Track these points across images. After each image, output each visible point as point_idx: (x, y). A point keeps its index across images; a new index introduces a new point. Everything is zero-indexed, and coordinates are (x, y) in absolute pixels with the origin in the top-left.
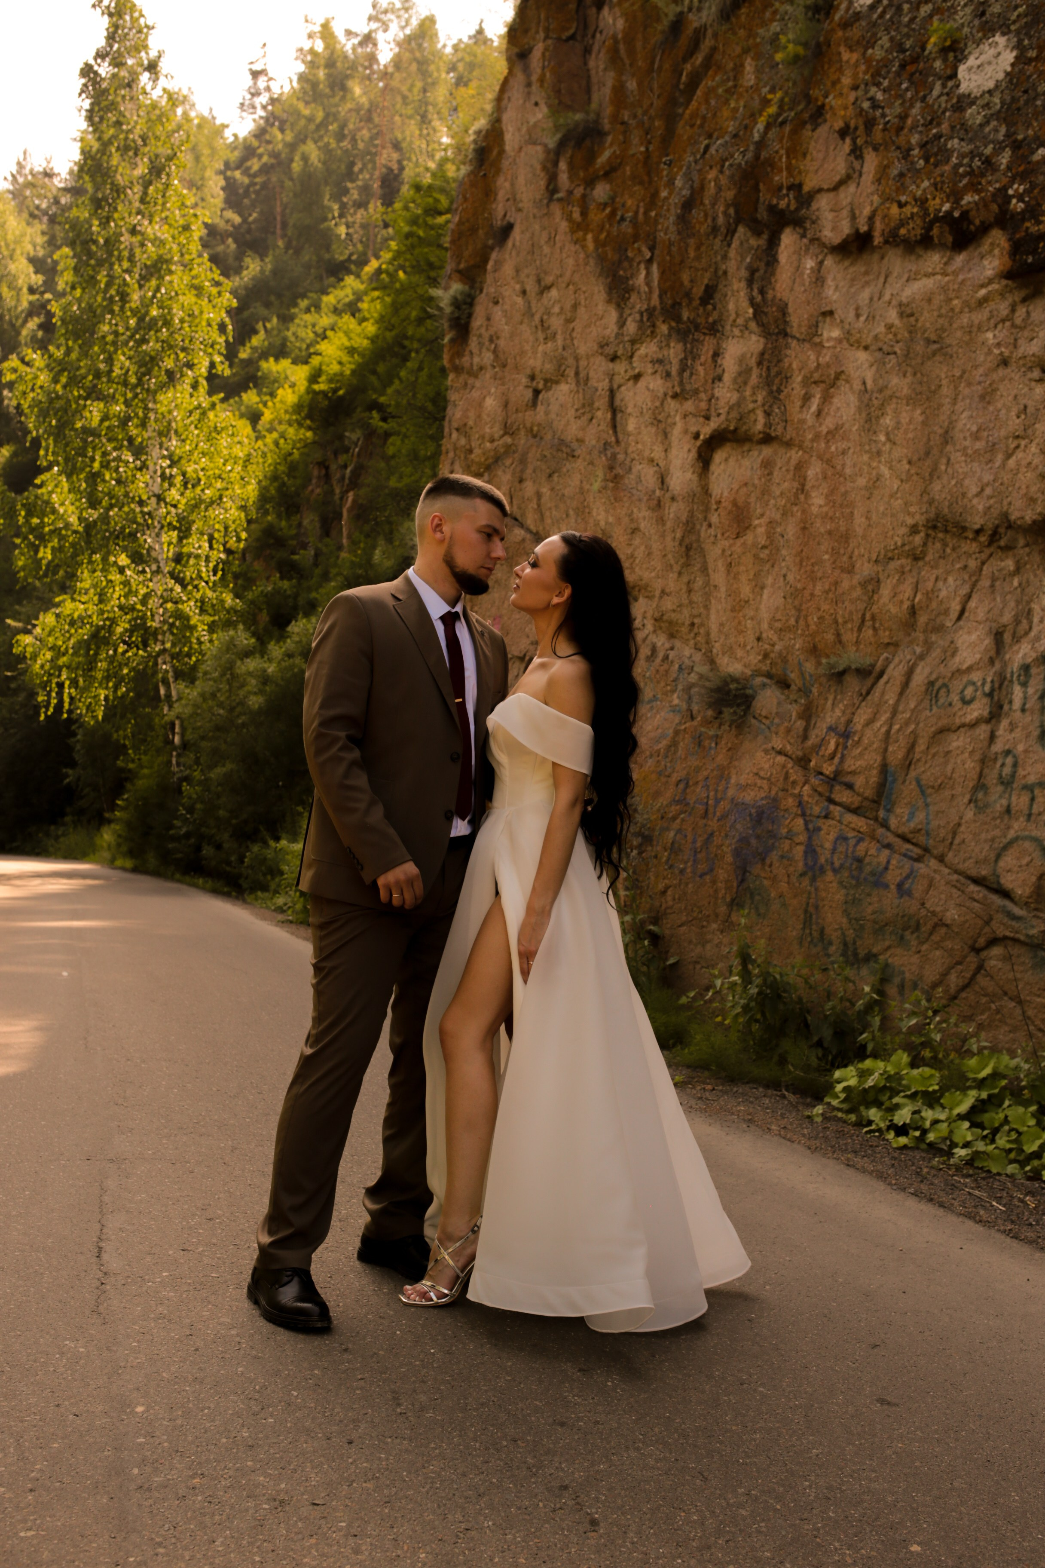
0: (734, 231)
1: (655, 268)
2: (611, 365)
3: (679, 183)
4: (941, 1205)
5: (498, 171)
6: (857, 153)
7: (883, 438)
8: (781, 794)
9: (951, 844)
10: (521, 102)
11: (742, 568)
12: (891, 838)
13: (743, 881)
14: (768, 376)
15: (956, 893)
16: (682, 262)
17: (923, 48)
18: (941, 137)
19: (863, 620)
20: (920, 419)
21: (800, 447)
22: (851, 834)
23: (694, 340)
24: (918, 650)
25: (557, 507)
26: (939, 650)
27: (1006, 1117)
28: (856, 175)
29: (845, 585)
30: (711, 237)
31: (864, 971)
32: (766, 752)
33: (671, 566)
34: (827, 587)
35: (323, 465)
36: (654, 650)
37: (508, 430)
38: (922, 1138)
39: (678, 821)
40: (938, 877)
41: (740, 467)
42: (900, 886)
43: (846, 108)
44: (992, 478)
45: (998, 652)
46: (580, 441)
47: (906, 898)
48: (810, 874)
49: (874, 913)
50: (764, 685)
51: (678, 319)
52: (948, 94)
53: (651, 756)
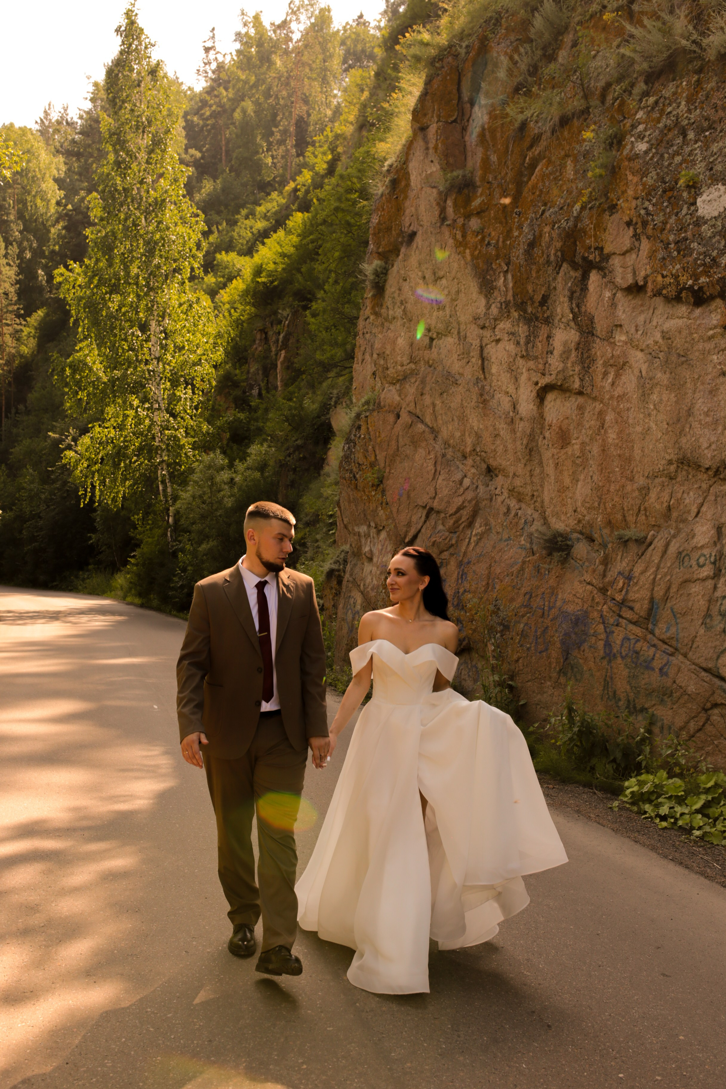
0: (561, 266)
1: (509, 276)
2: (481, 331)
3: (526, 229)
4: (687, 867)
5: (406, 197)
6: (636, 236)
7: (652, 407)
8: (589, 608)
9: (691, 647)
10: (422, 158)
11: (565, 468)
12: (656, 641)
13: (566, 659)
14: (582, 358)
15: (693, 676)
16: (528, 278)
17: (677, 184)
18: (687, 239)
19: (639, 510)
20: (674, 399)
21: (602, 402)
22: (632, 637)
23: (535, 326)
24: (672, 532)
25: (446, 414)
26: (684, 534)
27: (722, 812)
28: (636, 250)
29: (629, 488)
30: (546, 266)
31: (640, 718)
32: (580, 582)
33: (520, 460)
34: (618, 488)
35: (264, 331)
36: (509, 509)
37: (412, 360)
38: (675, 823)
39: (526, 618)
40: (683, 666)
41: (564, 406)
42: (661, 670)
43: (630, 210)
44: (716, 439)
45: (719, 538)
46: (461, 375)
47: (664, 677)
48: (607, 658)
49: (645, 684)
50: (578, 539)
51: (525, 311)
52: (691, 214)
53: (508, 575)
